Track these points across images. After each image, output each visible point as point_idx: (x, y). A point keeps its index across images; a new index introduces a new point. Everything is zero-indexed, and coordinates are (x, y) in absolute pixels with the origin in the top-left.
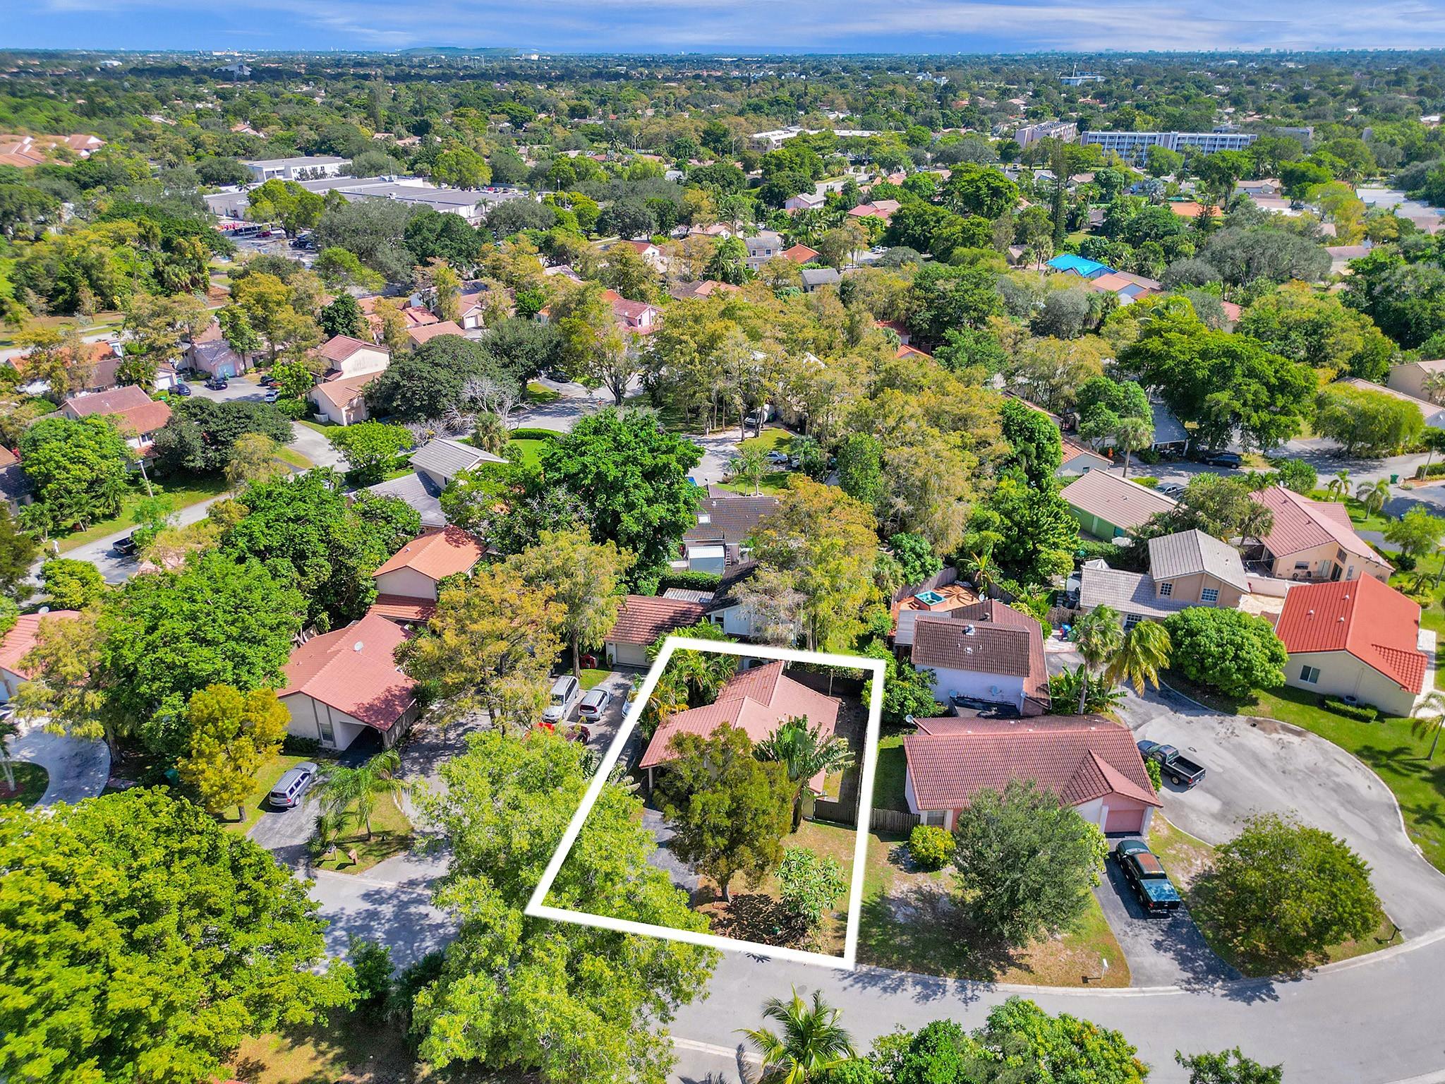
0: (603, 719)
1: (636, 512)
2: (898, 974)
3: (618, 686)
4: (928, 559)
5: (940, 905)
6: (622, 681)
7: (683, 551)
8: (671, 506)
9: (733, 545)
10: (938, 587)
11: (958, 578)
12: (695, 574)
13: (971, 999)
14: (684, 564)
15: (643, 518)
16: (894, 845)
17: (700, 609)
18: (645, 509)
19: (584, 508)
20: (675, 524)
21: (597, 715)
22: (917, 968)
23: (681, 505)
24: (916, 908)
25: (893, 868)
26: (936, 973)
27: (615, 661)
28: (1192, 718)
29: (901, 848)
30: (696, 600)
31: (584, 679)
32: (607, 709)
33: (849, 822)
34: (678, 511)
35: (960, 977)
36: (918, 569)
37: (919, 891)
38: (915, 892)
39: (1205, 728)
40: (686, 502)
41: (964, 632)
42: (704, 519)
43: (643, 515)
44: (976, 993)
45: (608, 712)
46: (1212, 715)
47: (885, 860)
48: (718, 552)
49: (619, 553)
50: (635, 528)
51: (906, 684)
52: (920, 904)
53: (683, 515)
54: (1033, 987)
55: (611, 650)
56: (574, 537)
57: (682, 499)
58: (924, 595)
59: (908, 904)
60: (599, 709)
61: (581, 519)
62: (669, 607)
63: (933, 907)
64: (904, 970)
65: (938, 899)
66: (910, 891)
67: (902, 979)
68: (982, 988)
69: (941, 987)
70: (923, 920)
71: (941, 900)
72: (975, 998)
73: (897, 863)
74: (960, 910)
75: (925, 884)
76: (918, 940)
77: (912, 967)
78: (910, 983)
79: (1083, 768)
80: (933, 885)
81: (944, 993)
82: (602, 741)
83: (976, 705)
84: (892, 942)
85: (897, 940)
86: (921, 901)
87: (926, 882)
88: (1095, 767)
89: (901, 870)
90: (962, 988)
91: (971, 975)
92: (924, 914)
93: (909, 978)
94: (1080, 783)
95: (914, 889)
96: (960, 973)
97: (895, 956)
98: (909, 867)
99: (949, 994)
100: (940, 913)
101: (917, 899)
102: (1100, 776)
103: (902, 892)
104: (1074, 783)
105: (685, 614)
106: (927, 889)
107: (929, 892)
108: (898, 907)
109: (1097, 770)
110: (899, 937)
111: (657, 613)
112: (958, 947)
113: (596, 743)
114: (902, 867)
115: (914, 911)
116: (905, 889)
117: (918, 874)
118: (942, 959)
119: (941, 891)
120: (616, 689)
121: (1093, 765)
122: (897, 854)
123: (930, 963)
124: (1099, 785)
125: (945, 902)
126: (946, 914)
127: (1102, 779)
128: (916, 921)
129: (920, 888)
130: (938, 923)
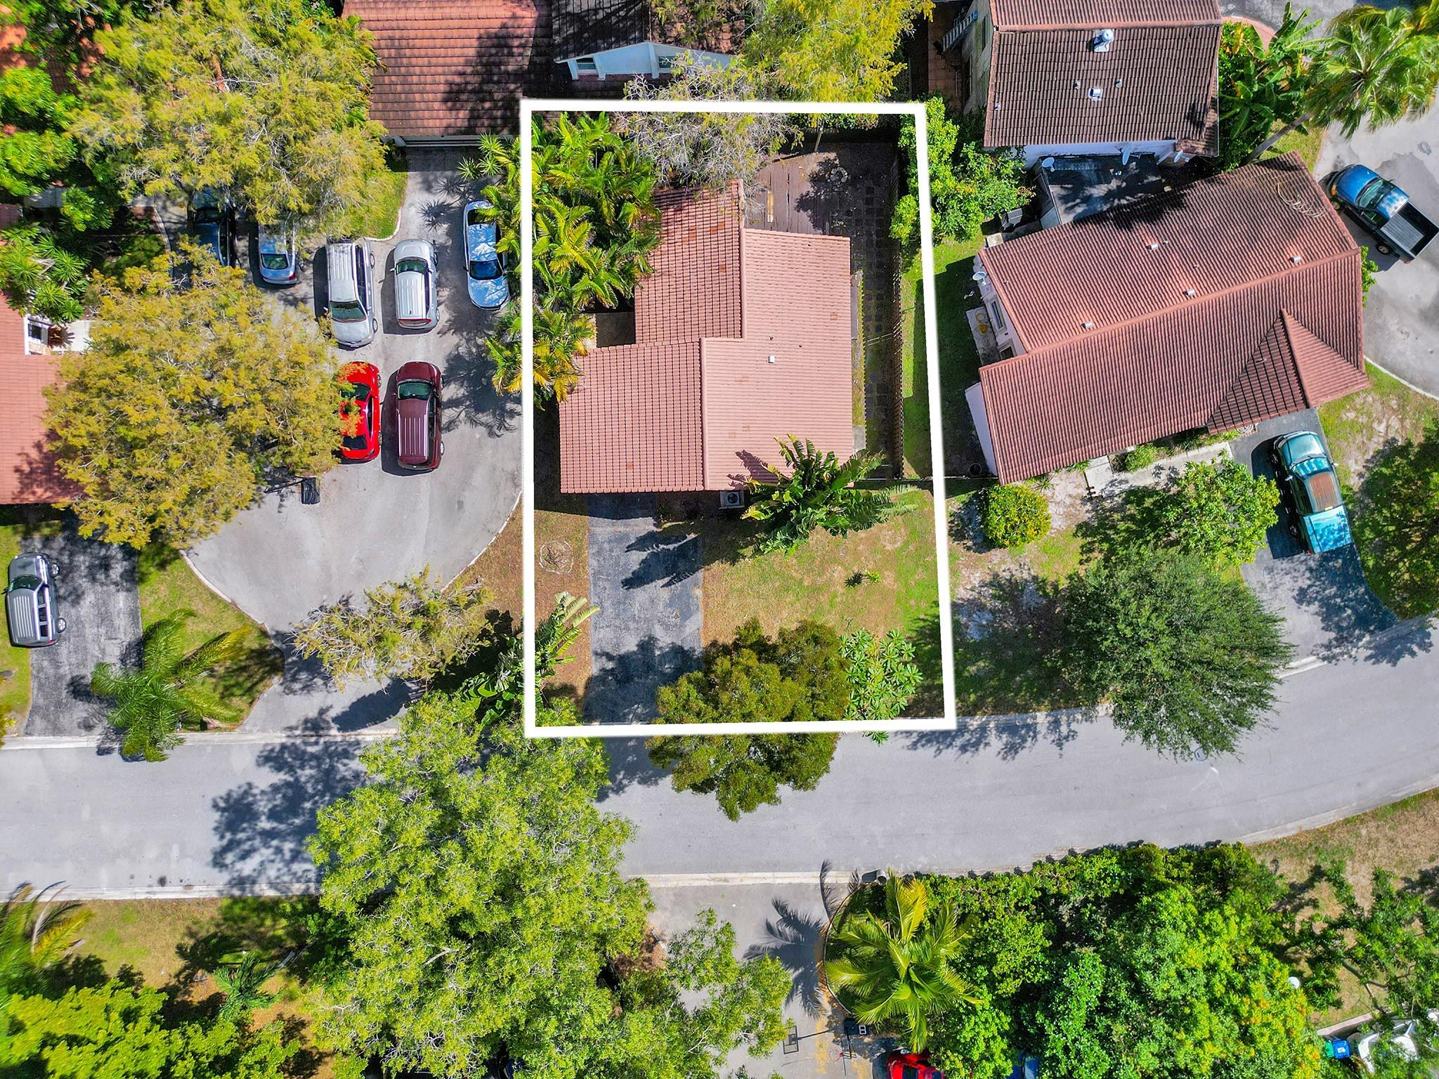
0: (445, 314)
3: (435, 215)
5: (1025, 599)
6: (434, 200)
13: (1066, 737)
16: (955, 503)
17: (528, 16)
22: (998, 708)
24: (993, 612)
25: (957, 547)
26: (1025, 709)
29: (967, 505)
35: (1054, 707)
37: (995, 582)
38: (991, 584)
41: (1091, 45)
44: (1073, 726)
45: (446, 293)
47: (945, 536)
51: (972, 188)
52: (998, 604)
59: (982, 607)
62: (465, 23)
63: (1016, 605)
64: (985, 713)
65: (1022, 590)
66: (983, 584)
67: (983, 729)
68: (1079, 717)
69: (1031, 728)
70: (1004, 629)
71: (1027, 591)
72: (1072, 735)
73: (963, 538)
74: (1052, 603)
75: (1003, 567)
76: (999, 664)
77: (995, 707)
78: (994, 732)
79: (1265, 350)
80: (1014, 567)
81: (1035, 737)
82: (463, 373)
83: (1086, 168)
84: (966, 674)
85: (973, 669)
86: (999, 598)
87: (1005, 563)
88: (1286, 351)
89: (969, 549)
90: (1056, 724)
91: (1067, 702)
92: (1004, 619)
93: (992, 725)
94: (1255, 382)
95: (988, 579)
96: (1053, 702)
97: (973, 697)
98: (980, 540)
99: (1039, 737)
100: (1025, 612)
101: (994, 597)
102: (1291, 372)
103: (972, 590)
104: (1245, 381)
105: (503, 37)
106: (1007, 575)
107: (1009, 581)
108: (970, 616)
109: (1287, 358)
110: (974, 664)
111: (446, 42)
112: (1049, 664)
113: (455, 380)
114: (970, 543)
115: (989, 617)
116: (976, 583)
117: (993, 551)
118: (1030, 686)
119: (1025, 576)
120: (433, 224)
121: (1284, 346)
122: (962, 520)
123: (1016, 695)
124: (1286, 391)
125: (1032, 594)
126: (1034, 613)
127: (1293, 379)
128: (995, 634)
129: (996, 576)
130: (1023, 631)
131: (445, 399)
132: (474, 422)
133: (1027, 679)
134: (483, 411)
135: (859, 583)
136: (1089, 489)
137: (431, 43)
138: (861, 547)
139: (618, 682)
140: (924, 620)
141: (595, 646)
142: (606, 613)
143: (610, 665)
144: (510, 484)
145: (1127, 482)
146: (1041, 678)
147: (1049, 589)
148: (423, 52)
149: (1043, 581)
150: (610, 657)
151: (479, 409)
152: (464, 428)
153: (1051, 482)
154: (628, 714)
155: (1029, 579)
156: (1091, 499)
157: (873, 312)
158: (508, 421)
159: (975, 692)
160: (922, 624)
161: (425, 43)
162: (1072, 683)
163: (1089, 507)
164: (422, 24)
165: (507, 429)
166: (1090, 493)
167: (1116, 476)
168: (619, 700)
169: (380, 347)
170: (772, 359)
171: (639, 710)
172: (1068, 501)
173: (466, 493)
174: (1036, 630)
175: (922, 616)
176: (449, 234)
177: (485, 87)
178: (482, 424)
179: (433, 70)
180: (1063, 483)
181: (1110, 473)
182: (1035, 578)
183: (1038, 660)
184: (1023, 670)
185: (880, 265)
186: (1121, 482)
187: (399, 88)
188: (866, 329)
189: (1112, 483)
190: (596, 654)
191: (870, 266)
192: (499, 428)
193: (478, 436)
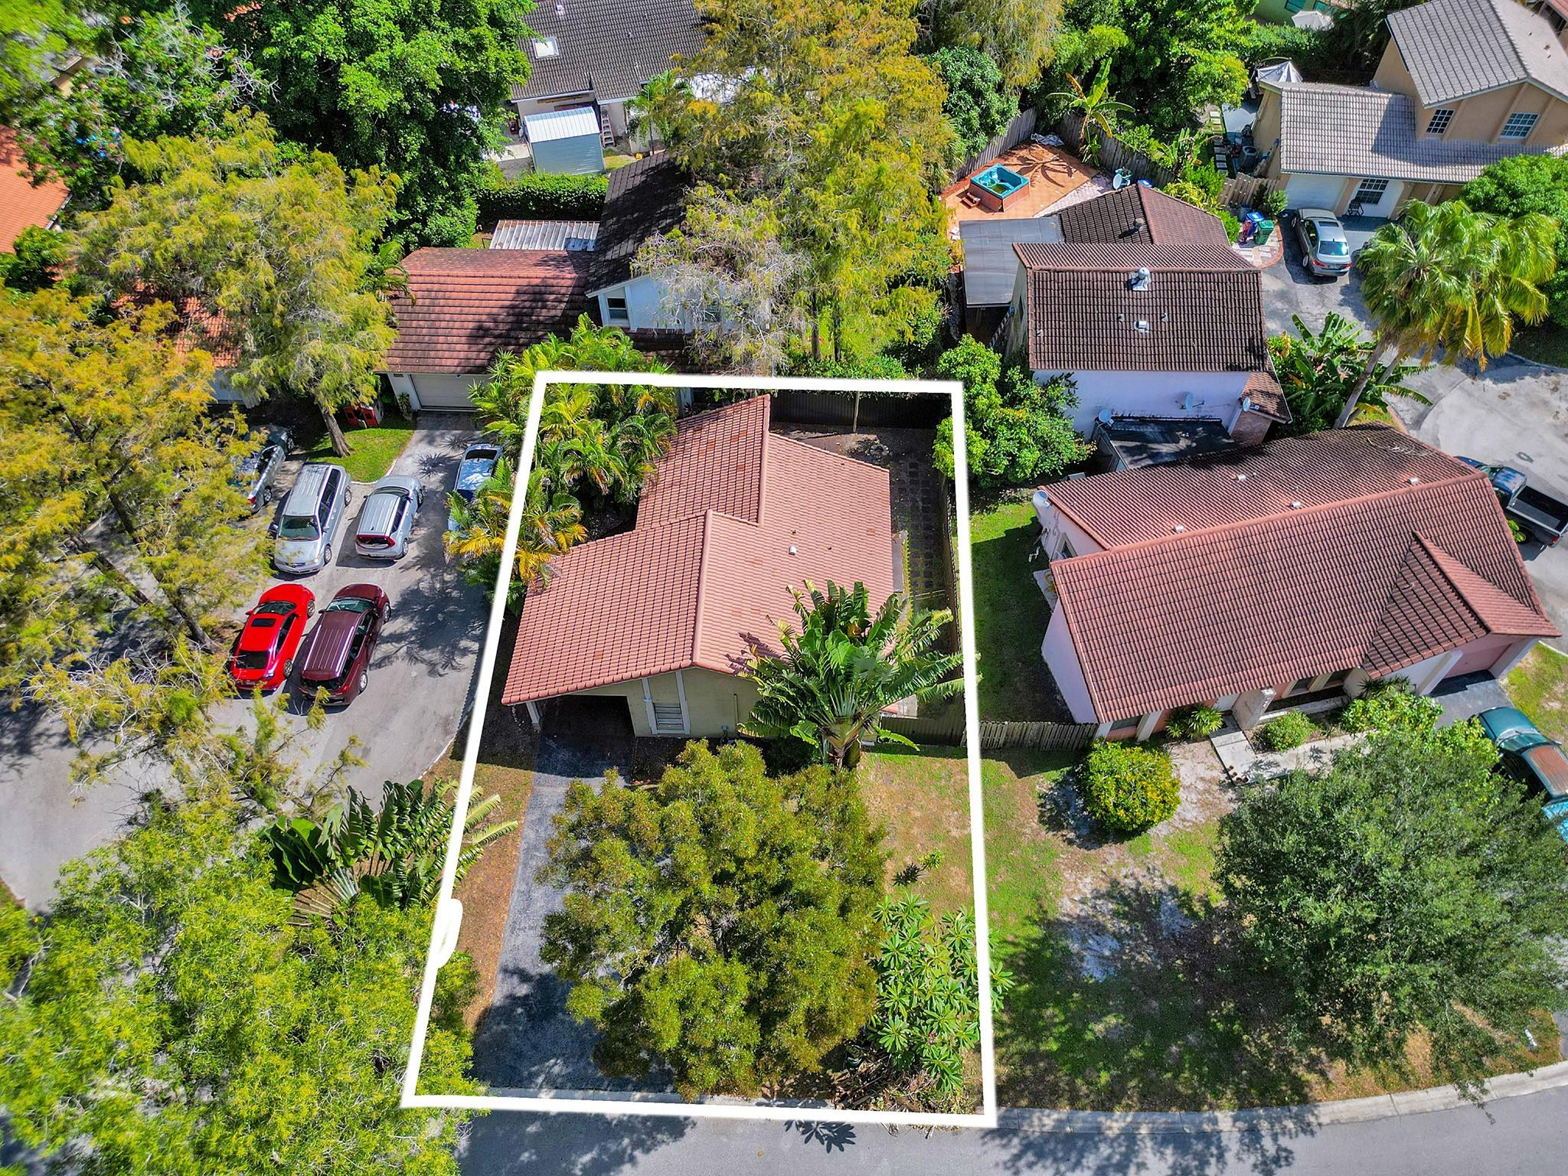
0: (413, 551)
1: (379, 59)
2: (1115, 1123)
3: (432, 465)
4: (994, 99)
5: (1164, 919)
6: (435, 452)
7: (516, 129)
8: (462, 35)
9: (611, 102)
10: (1005, 153)
11: (1036, 129)
12: (548, 180)
13: (1276, 1160)
14: (521, 152)
15: (395, 72)
16: (1045, 782)
17: (567, 277)
18: (399, 48)
19: (240, 64)
20: (481, 77)
21: (396, 549)
22: (1154, 1098)
23: (484, 30)
24: (1118, 937)
25: (1053, 839)
26: (1193, 1104)
27: (416, 406)
28: (1506, 386)
29: (1061, 785)
30: (558, 248)
31: (360, 457)
32: (417, 524)
33: (952, 744)
34: (481, 47)
35: (1243, 1104)
36: (976, 124)
37: (1114, 892)
38: (1109, 896)
39: (1533, 405)
40: (494, 21)
41: (1129, 285)
42: (546, 49)
43: (398, 63)
44: (1284, 1141)
45: (422, 532)
46: (1536, 375)
47: (1034, 823)
48: (582, 123)
49: (351, 182)
50: (382, 99)
51: (1022, 413)
52: (1124, 926)
53: (492, 53)
54: (1384, 1098)
55: (401, 386)
56: (228, 153)
57: (484, 13)
58: (985, 176)
59: (1100, 930)
60: (398, 538)
61: (244, 95)
62: (505, 281)
63: (1153, 929)
64: (1129, 1107)
65: (1158, 906)
66: (1098, 896)
67: (1130, 1136)
68: (1290, 1124)
69: (1211, 1139)
70: (1139, 964)
71: (1163, 908)
72: (1283, 1157)
73: (1060, 827)
74: (1206, 928)
75: (1124, 871)
76: (1141, 1022)
77: (1143, 1096)
78: (1149, 1144)
79: (1409, 576)
80: (1139, 872)
81: (1220, 1157)
82: (417, 608)
83: (1148, 430)
84: (1089, 1036)
85: (1099, 1028)
86: (1125, 916)
87: (1125, 865)
88: (1435, 574)
89: (1070, 842)
90: (1252, 1134)
91: (1262, 1094)
92: (1136, 949)
93: (1144, 1130)
94: (1409, 612)
95: (1104, 887)
96: (1240, 1094)
97: (1104, 1077)
98: (1085, 832)
99: (1229, 1157)
100: (1167, 940)
101: (1116, 914)
102: (1451, 595)
103: (1083, 902)
104: (1395, 612)
105: (540, 293)
106: (1130, 883)
107: (1136, 891)
108: (1084, 940)
109: (1441, 581)
110: (1098, 1019)
111: (482, 295)
112: (1220, 1026)
113: (405, 615)
114: (1071, 835)
115: (1115, 944)
116: (1087, 892)
117: (1106, 848)
118: (1197, 1063)
119: (1158, 885)
120: (429, 472)
121: (1430, 568)
122: (1056, 803)
123: (1176, 1077)
124: (1453, 616)
125: (1172, 913)
126: (1179, 942)
127: (1456, 602)
128: (1125, 971)
129: (1115, 883)
130: (1169, 968)
131: (385, 634)
132: (412, 658)
133: (1189, 1049)
134: (428, 648)
135: (914, 880)
136: (1226, 771)
137: (467, 295)
138: (915, 831)
139: (531, 1017)
140: (1014, 944)
141: (506, 958)
142: (532, 909)
143: (523, 990)
144: (440, 730)
145: (1277, 765)
146: (1212, 1050)
147: (1197, 907)
148: (457, 303)
149: (1186, 894)
150: (524, 977)
151: (424, 645)
152: (400, 665)
153: (1174, 762)
154: (537, 1074)
155: (1165, 890)
156: (1232, 785)
157: (922, 568)
158: (458, 659)
159: (1107, 1068)
160: (1011, 950)
161: (461, 295)
162: (1266, 1063)
163: (1231, 794)
164: (463, 280)
165: (454, 668)
166: (1229, 777)
167: (1260, 757)
168: (526, 1049)
169: (326, 579)
170: (793, 550)
171: (556, 1069)
172: (1200, 786)
173: (378, 739)
174: (1191, 968)
175: (1010, 938)
176: (442, 482)
177: (512, 334)
178: (423, 661)
179: (463, 317)
180: (1189, 763)
181: (1251, 753)
182: (1173, 890)
183: (1199, 1018)
184: (1181, 1035)
185: (928, 528)
186: (1269, 764)
187: (425, 331)
188: (913, 584)
189: (1257, 765)
190: (505, 971)
191: (916, 527)
192: (444, 666)
193: (414, 674)
